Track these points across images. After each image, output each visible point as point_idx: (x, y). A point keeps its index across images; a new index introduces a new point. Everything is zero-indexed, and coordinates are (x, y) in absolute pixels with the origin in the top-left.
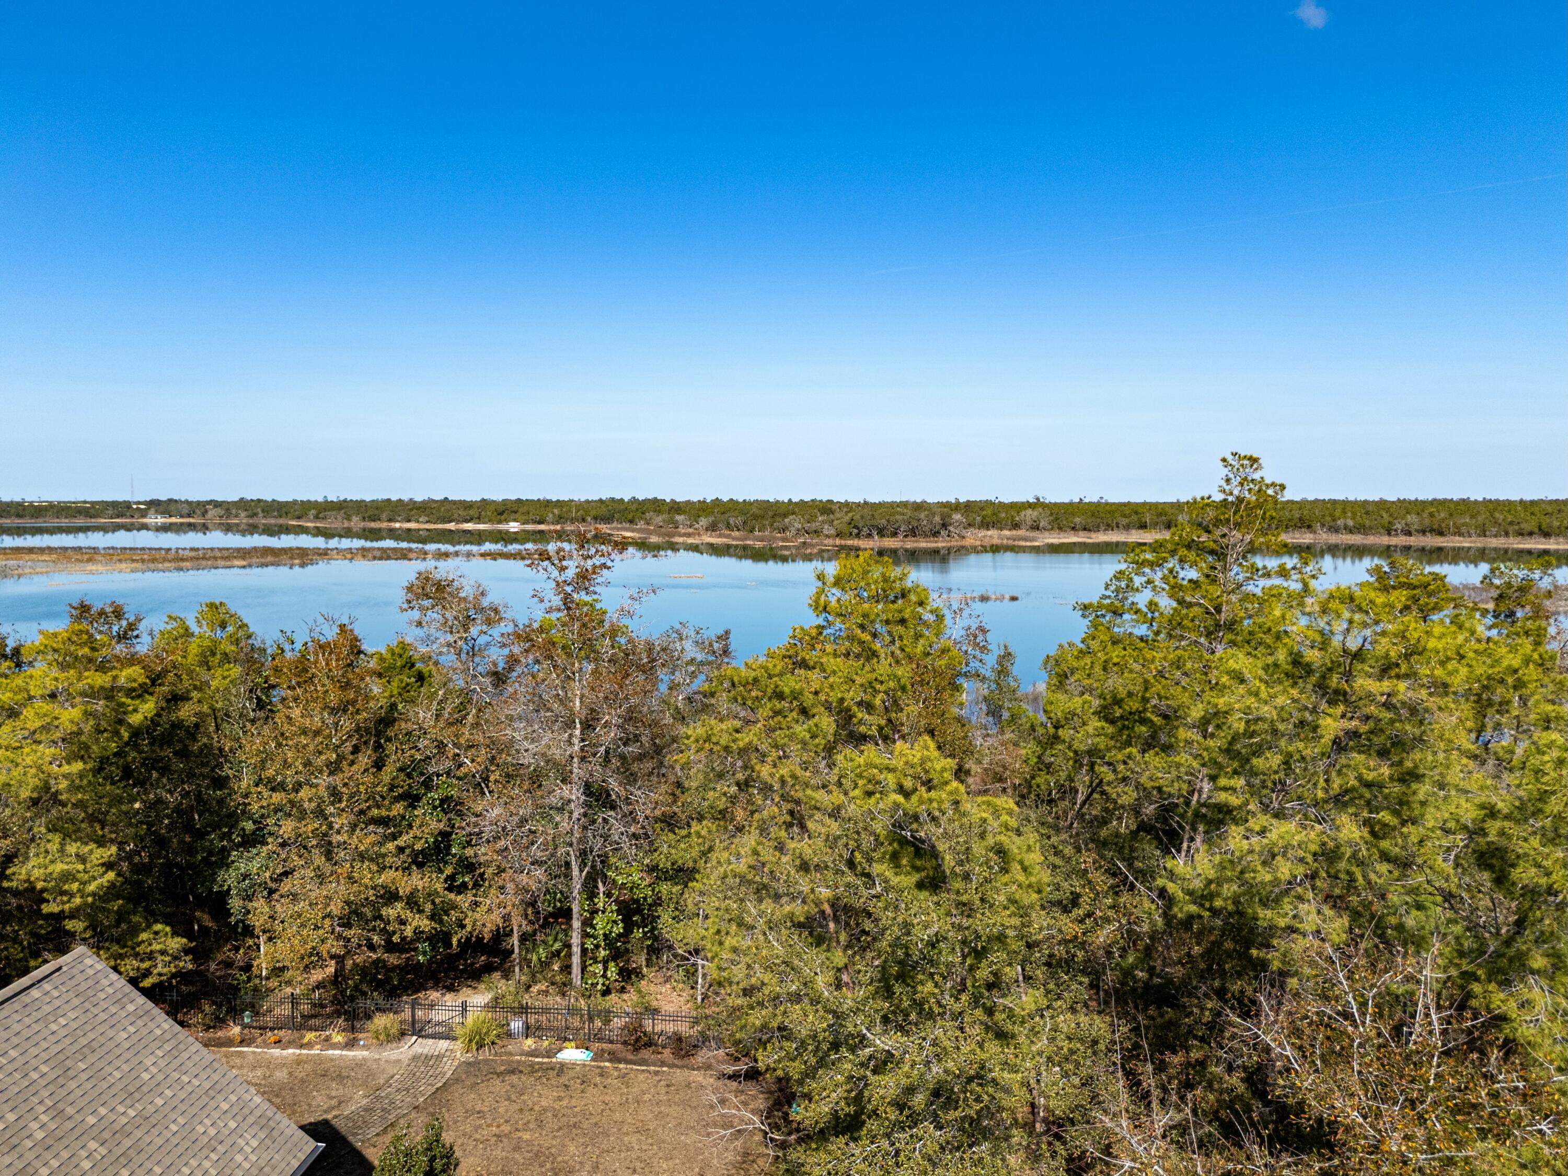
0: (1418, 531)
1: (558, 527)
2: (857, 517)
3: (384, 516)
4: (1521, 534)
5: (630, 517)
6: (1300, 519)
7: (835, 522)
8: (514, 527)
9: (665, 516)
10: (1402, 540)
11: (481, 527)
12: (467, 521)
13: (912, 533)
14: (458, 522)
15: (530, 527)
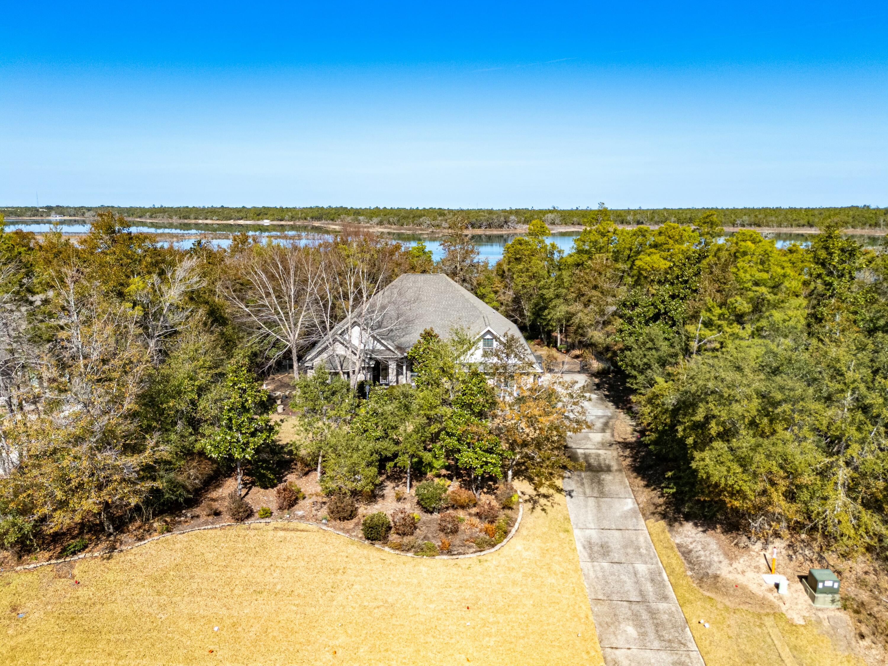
0: (748, 224)
1: (292, 223)
3: (192, 216)
5: (332, 217)
6: (690, 218)
7: (448, 221)
8: (266, 222)
9: (352, 217)
11: (248, 222)
12: (241, 219)
13: (490, 226)
14: (235, 220)
15: (275, 223)
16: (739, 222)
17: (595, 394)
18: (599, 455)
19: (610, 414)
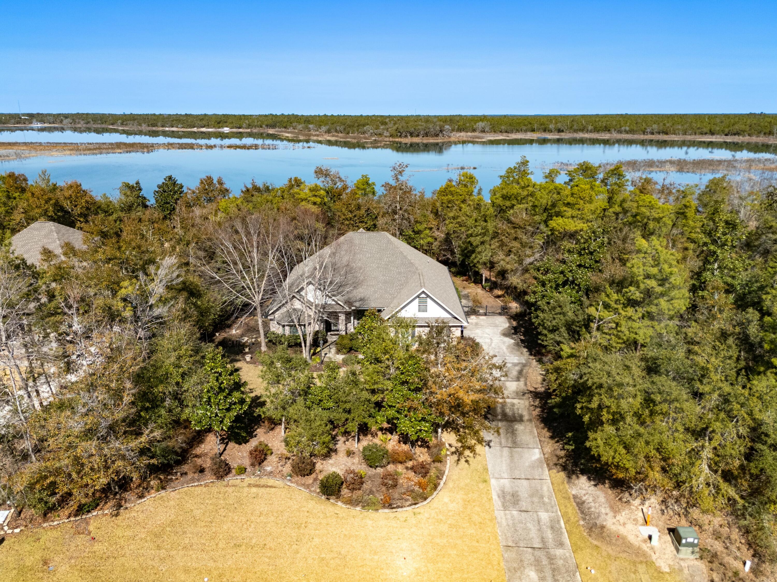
0: (656, 133)
1: (249, 130)
2: (400, 127)
3: (159, 124)
4: (701, 134)
5: (284, 125)
6: (605, 127)
7: (389, 129)
8: (226, 130)
9: (303, 125)
10: (649, 137)
11: (210, 130)
12: (204, 127)
13: (426, 135)
14: (198, 128)
15: (235, 130)
16: (649, 130)
17: (513, 338)
18: (513, 405)
19: (524, 362)
